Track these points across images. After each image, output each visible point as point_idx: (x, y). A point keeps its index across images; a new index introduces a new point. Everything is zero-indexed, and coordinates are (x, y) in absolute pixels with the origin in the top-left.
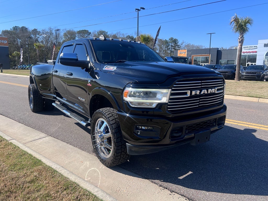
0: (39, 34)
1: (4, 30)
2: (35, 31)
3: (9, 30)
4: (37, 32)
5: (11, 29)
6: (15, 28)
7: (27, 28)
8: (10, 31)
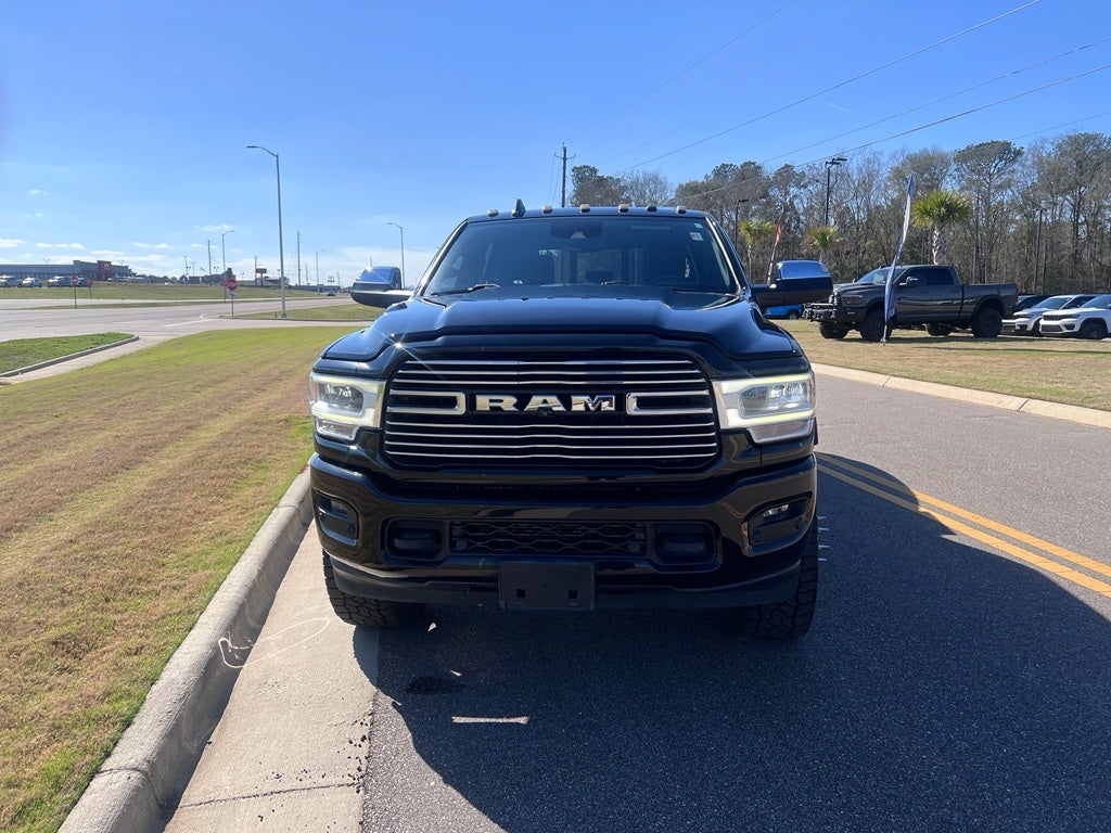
0: (798, 185)
1: (685, 181)
2: (787, 175)
3: (701, 179)
4: (794, 175)
5: (706, 177)
6: (722, 171)
7: (759, 168)
8: (703, 183)
